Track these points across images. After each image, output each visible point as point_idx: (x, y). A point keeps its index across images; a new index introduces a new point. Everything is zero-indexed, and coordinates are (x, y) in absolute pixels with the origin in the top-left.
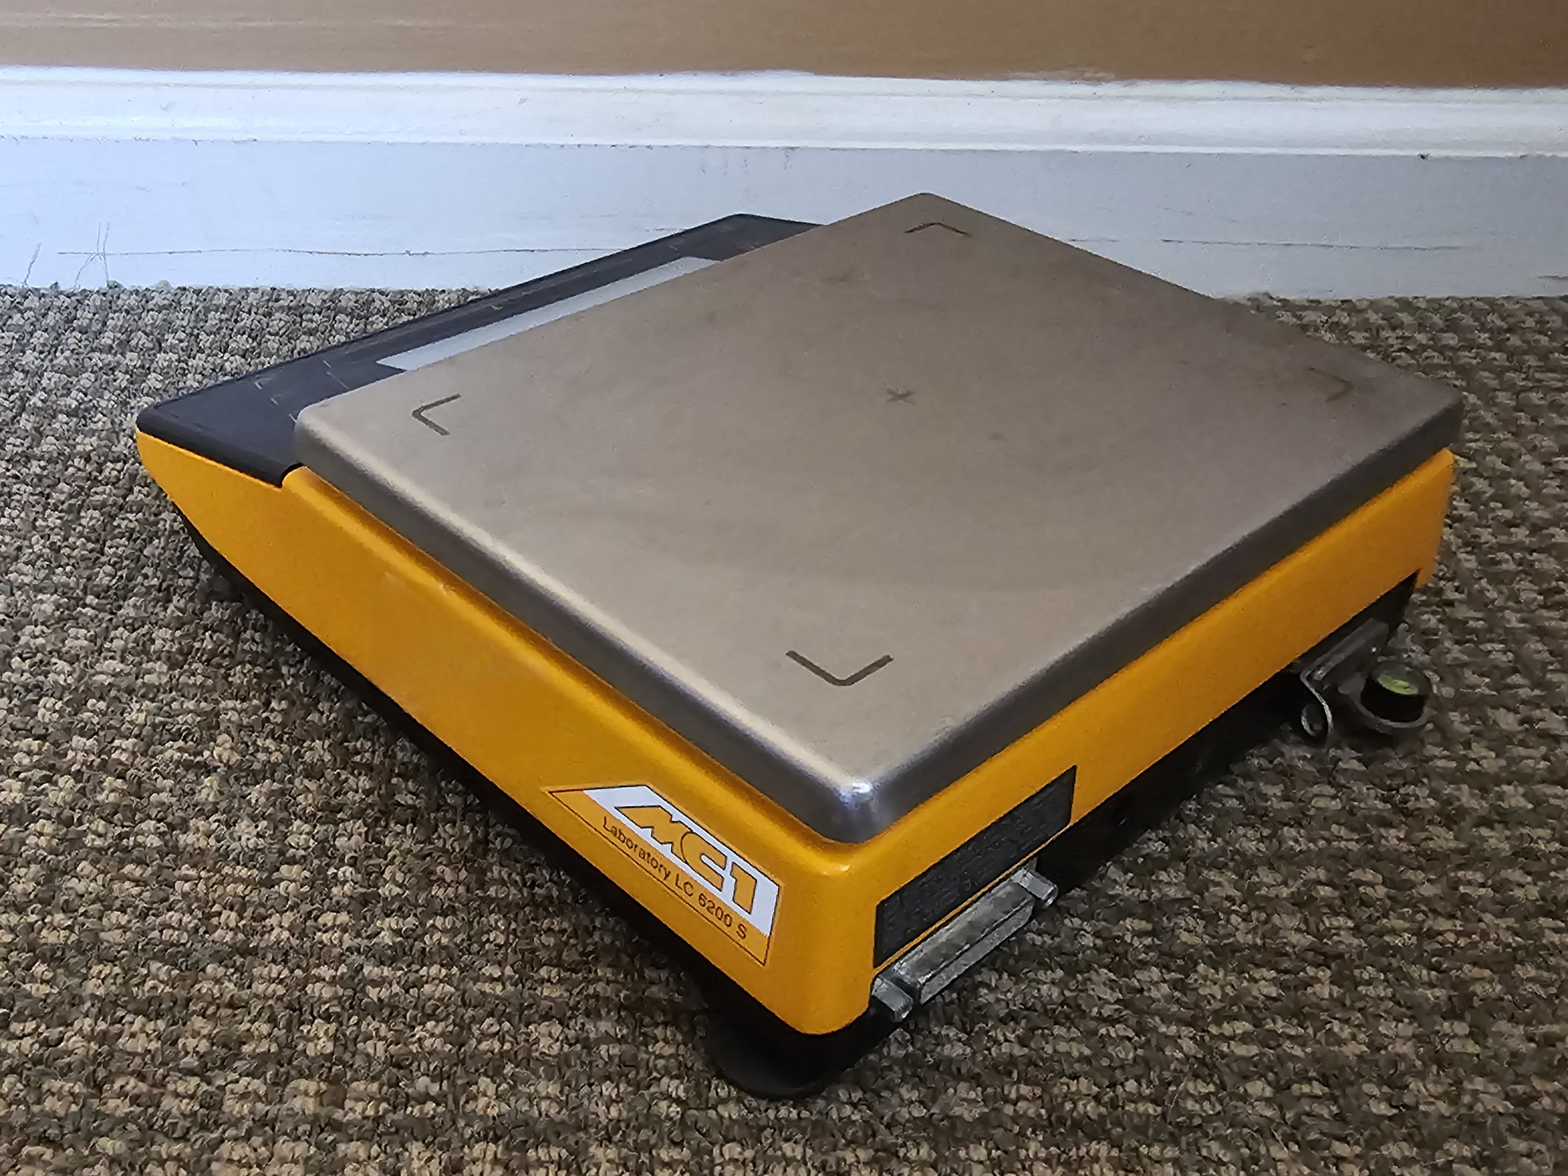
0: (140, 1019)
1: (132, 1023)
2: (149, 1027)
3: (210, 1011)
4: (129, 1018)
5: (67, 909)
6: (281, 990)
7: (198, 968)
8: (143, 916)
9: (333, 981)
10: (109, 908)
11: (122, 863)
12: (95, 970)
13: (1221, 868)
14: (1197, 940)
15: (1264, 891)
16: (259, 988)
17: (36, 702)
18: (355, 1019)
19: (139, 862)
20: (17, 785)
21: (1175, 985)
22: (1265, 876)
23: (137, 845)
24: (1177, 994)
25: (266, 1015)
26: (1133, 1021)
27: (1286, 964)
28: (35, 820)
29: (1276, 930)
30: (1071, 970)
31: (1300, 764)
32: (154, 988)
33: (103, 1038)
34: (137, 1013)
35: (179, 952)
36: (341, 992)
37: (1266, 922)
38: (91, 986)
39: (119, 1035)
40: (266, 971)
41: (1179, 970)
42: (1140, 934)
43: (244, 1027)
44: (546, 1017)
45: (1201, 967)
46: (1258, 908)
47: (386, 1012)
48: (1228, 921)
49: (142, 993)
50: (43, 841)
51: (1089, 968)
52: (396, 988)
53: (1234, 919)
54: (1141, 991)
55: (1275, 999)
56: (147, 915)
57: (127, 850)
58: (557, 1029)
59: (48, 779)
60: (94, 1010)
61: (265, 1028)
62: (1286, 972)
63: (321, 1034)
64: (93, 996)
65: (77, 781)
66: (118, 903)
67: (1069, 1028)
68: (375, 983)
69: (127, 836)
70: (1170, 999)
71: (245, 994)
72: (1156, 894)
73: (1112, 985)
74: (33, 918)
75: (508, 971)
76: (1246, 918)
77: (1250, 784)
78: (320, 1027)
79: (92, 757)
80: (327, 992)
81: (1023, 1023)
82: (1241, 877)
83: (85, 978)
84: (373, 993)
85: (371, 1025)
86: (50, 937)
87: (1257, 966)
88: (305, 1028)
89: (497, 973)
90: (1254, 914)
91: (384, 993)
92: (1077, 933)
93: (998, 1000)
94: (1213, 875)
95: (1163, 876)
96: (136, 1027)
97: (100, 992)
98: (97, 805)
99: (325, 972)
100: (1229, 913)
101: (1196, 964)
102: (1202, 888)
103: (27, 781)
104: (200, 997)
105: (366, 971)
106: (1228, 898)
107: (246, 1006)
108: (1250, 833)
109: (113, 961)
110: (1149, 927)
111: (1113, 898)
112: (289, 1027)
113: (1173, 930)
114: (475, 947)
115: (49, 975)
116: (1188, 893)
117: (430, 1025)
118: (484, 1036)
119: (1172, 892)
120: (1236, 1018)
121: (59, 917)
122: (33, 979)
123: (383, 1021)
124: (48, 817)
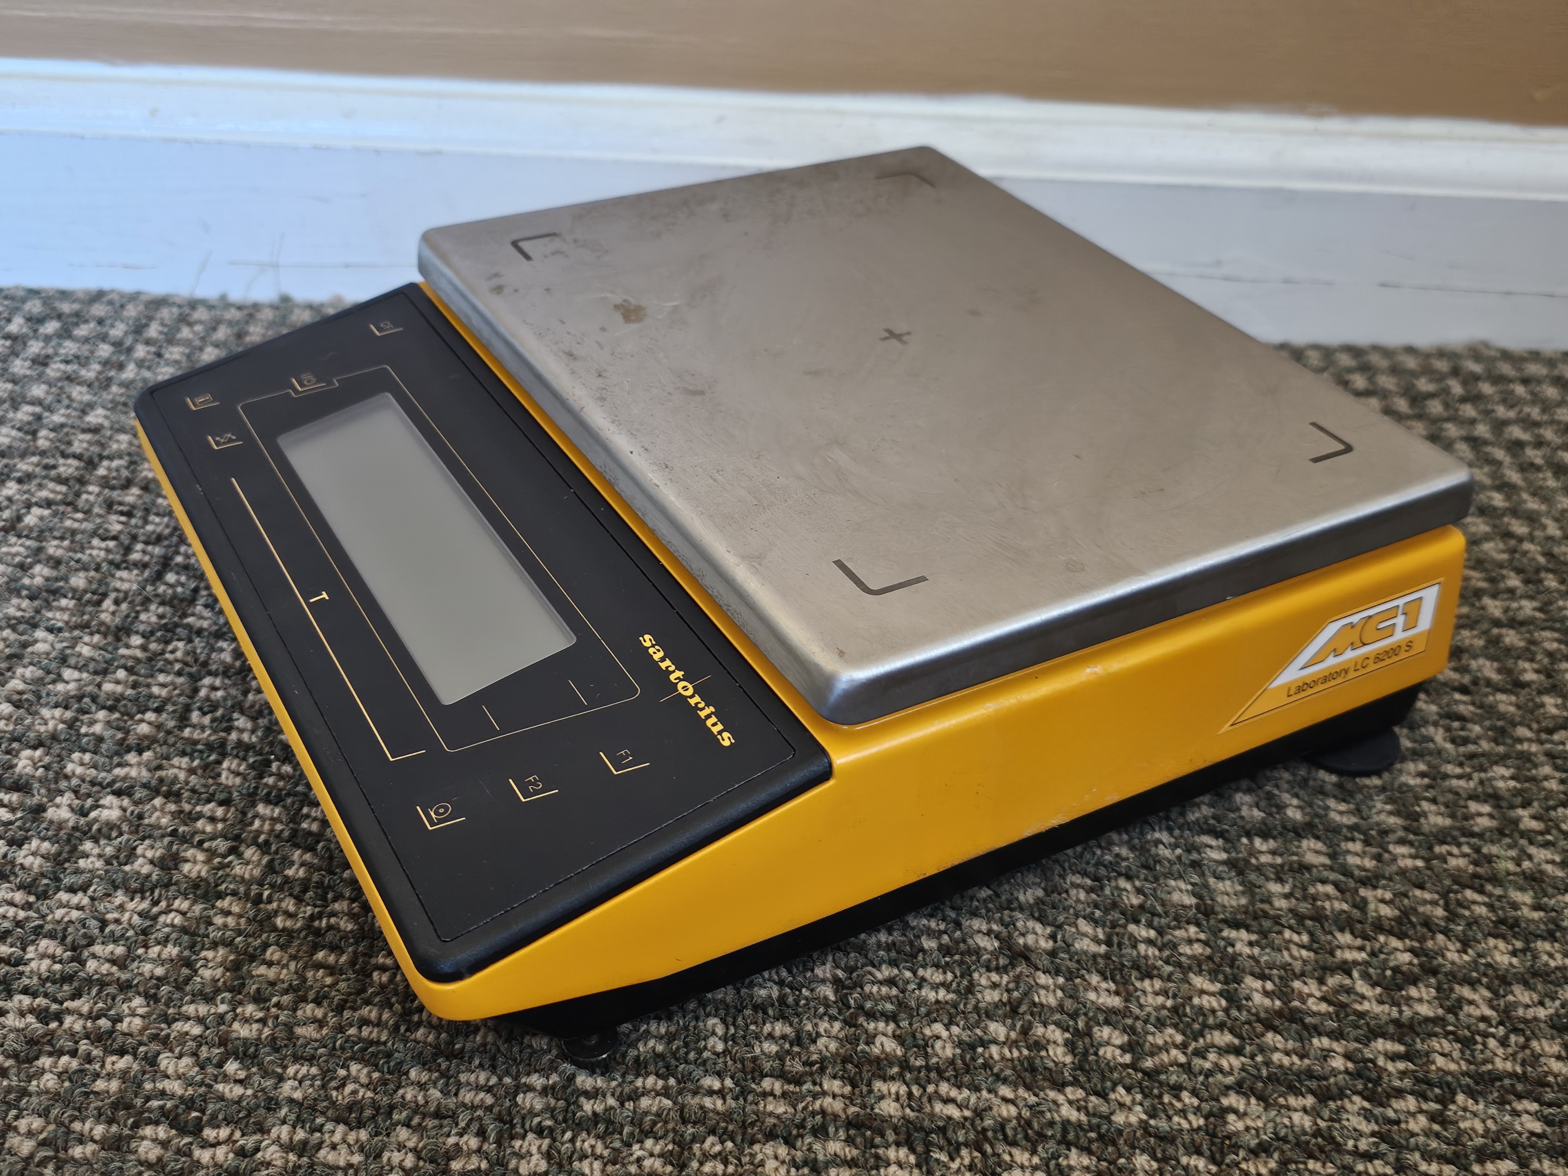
0: (341, 1129)
1: (333, 1132)
2: (352, 1137)
3: (416, 1120)
4: (329, 1126)
5: (259, 999)
6: (489, 1100)
7: (400, 1071)
8: (339, 1009)
9: (545, 1091)
10: (304, 999)
11: (315, 948)
12: (291, 1071)
13: (1473, 984)
14: (1453, 1067)
15: (1520, 1012)
16: (467, 1096)
17: (219, 762)
18: (568, 1135)
19: (334, 948)
20: (201, 857)
21: (1433, 1117)
22: (1520, 994)
23: (330, 927)
24: (1436, 1127)
25: (475, 1127)
26: (1391, 1158)
27: (1550, 1096)
28: (221, 896)
29: (1536, 1057)
30: (1323, 1097)
31: (1549, 868)
32: (354, 1092)
33: (302, 1148)
34: (337, 1121)
35: (379, 1052)
36: (552, 1102)
37: (1524, 1047)
38: (287, 1089)
39: (319, 1146)
40: (472, 1078)
41: (1437, 1101)
42: (1393, 1057)
43: (452, 1140)
44: (771, 1136)
45: (1460, 1098)
46: (1515, 1030)
47: (601, 1127)
48: (1484, 1044)
49: (342, 1097)
50: (231, 921)
51: (1342, 1096)
52: (611, 1101)
53: (1492, 1043)
54: (1398, 1122)
55: (1539, 1136)
56: (343, 1009)
57: (318, 932)
58: (783, 1151)
59: (233, 851)
60: (293, 1117)
61: (474, 1143)
62: (1550, 1105)
63: (534, 1149)
64: (291, 1101)
65: (264, 853)
66: (311, 995)
67: (1324, 1164)
68: (588, 1095)
69: (320, 916)
70: (1427, 1133)
71: (451, 1102)
72: (1407, 1012)
73: (1367, 1115)
74: (223, 1008)
75: (729, 1083)
76: (1504, 1042)
77: (1498, 891)
78: (532, 1143)
79: (279, 827)
80: (538, 1104)
81: (1276, 1156)
82: (1496, 993)
83: (281, 1079)
84: (588, 1106)
85: (586, 1142)
86: (242, 1031)
87: (1520, 1097)
88: (517, 1143)
89: (717, 1085)
90: (1513, 1038)
91: (599, 1108)
92: (1326, 1055)
93: (1247, 1129)
94: (1466, 992)
95: (1413, 992)
96: (337, 1138)
97: (298, 1095)
98: (287, 880)
99: (536, 1080)
100: (1486, 1035)
101: (1454, 1093)
102: (1455, 1008)
103: (212, 853)
104: (404, 1105)
105: (579, 1080)
106: (1484, 1019)
107: (454, 1116)
108: (1501, 945)
109: (311, 1060)
110: (1402, 1048)
111: (1361, 1015)
112: (499, 1142)
113: (1427, 1054)
114: (692, 1056)
115: (242, 1075)
116: (1440, 1011)
117: (649, 1143)
118: (706, 1157)
119: (1424, 1010)
120: (1500, 1156)
121: (250, 1009)
122: (226, 1078)
123: (598, 1137)
124: (234, 893)
